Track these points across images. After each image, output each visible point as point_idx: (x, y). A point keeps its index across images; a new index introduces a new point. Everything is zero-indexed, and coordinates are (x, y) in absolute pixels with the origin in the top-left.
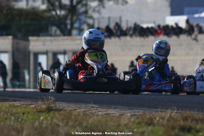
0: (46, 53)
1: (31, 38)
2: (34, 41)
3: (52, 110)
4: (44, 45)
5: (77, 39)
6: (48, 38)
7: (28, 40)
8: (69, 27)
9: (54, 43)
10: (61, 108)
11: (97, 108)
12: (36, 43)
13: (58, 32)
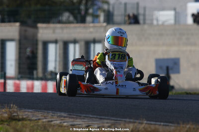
0: (56, 42)
1: (40, 25)
2: (42, 28)
3: (16, 120)
4: (54, 32)
5: (90, 27)
6: (59, 25)
7: (36, 28)
8: (83, 12)
9: (65, 31)
10: (24, 117)
11: (65, 117)
12: (45, 31)
13: (71, 18)
